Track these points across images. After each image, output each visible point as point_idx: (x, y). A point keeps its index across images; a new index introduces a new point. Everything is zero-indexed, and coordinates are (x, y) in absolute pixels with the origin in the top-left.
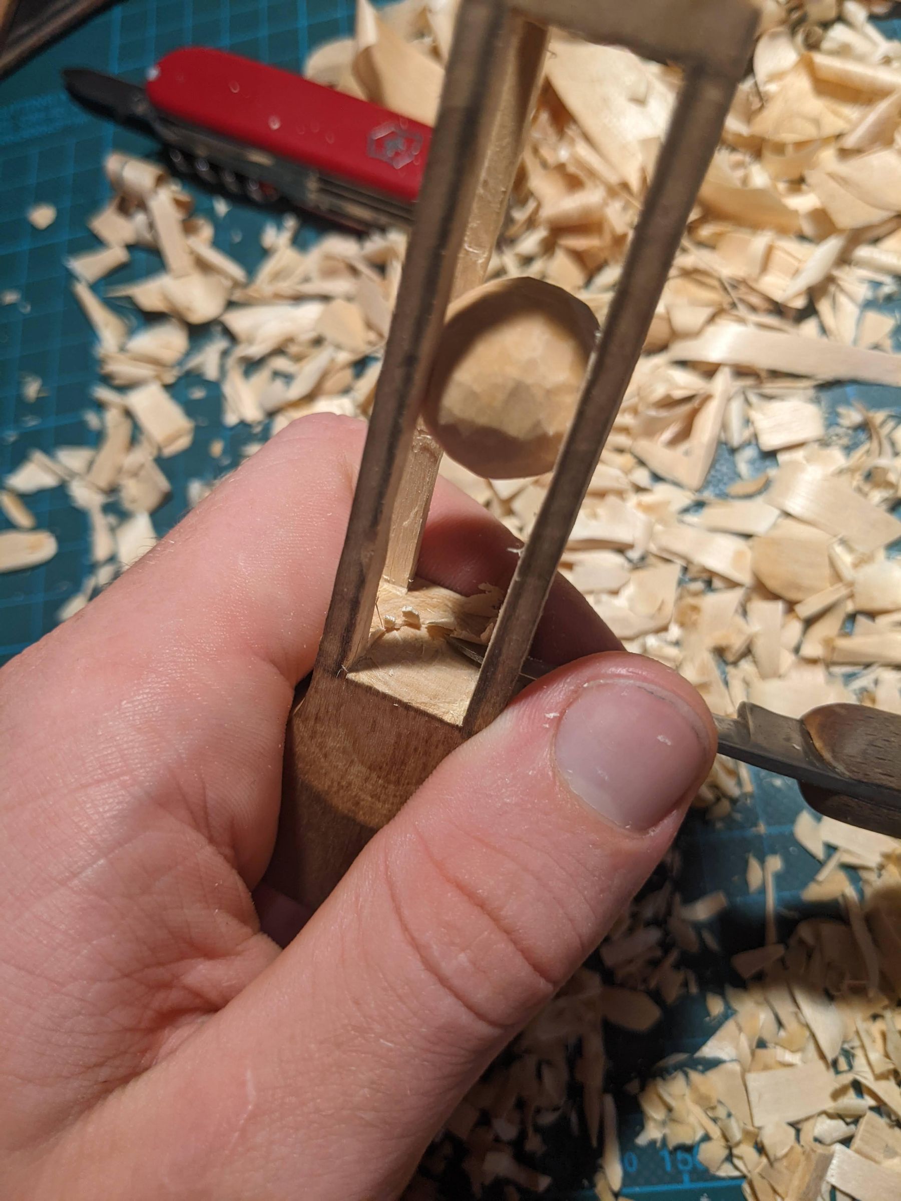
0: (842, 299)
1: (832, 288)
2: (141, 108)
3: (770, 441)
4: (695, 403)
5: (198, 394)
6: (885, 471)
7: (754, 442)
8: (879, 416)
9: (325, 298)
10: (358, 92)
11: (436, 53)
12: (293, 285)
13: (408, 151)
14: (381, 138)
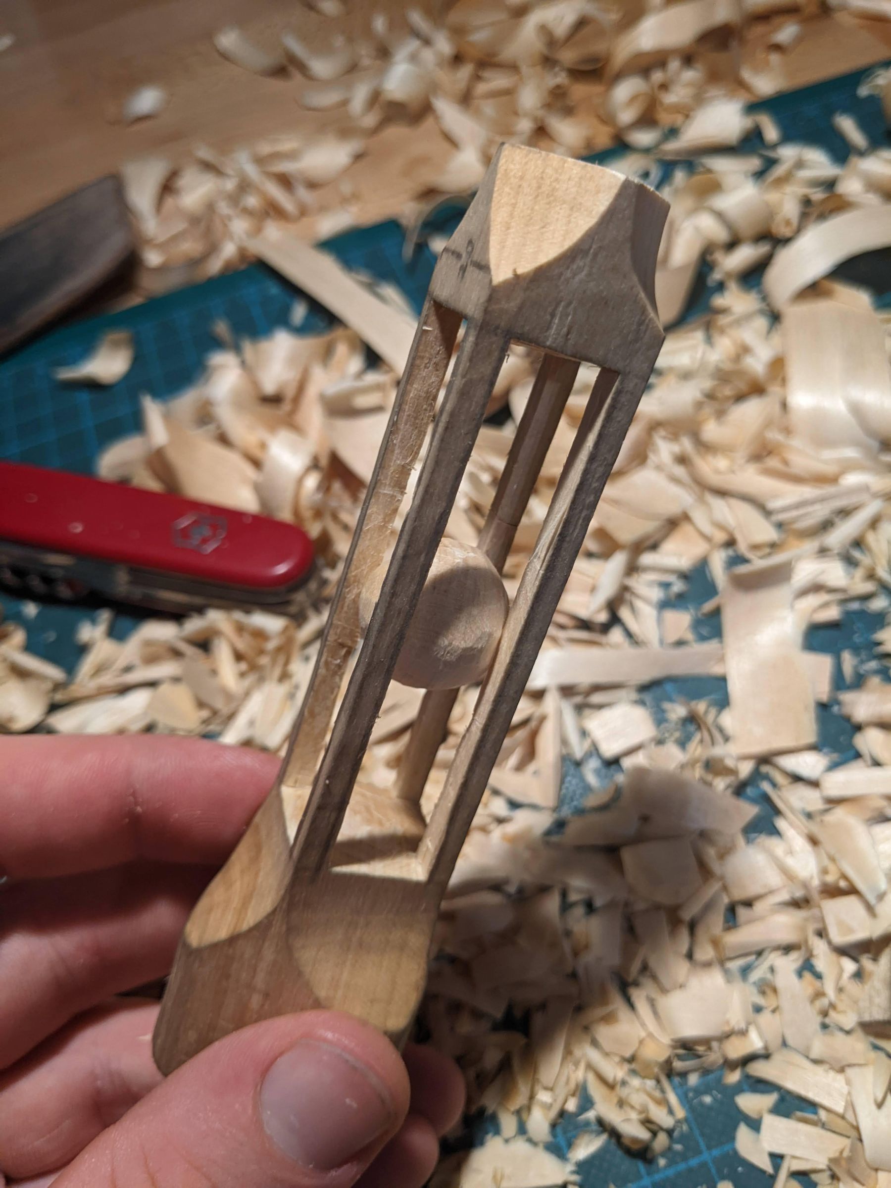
0: (639, 604)
1: (627, 596)
3: (609, 749)
4: (533, 724)
6: (721, 760)
7: (594, 752)
8: (701, 707)
9: (152, 684)
10: (152, 485)
11: (223, 439)
12: (118, 676)
13: (214, 536)
14: (185, 528)
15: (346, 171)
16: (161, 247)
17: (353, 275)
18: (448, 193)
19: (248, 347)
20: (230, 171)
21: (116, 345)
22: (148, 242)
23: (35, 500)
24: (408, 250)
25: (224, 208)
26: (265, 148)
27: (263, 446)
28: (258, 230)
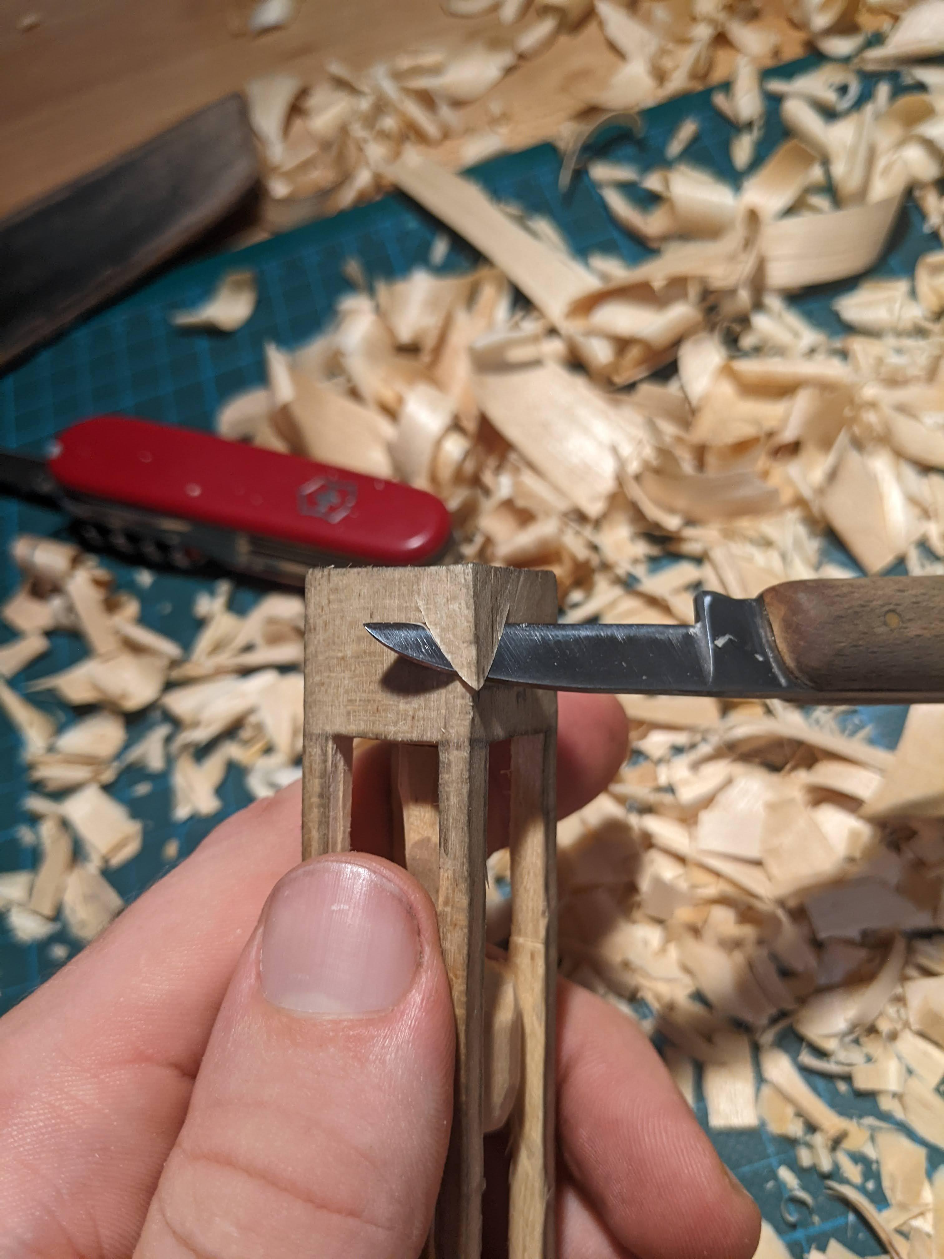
2: (46, 486)
5: (143, 789)
9: (274, 668)
10: (277, 445)
11: (354, 394)
12: (235, 656)
13: (342, 503)
14: (311, 495)
15: (495, 87)
16: (289, 175)
17: (502, 206)
18: (614, 111)
19: (382, 288)
20: (365, 89)
21: (238, 287)
22: (274, 169)
23: (148, 460)
24: (565, 178)
25: (358, 131)
26: (405, 62)
27: (400, 400)
28: (397, 155)
